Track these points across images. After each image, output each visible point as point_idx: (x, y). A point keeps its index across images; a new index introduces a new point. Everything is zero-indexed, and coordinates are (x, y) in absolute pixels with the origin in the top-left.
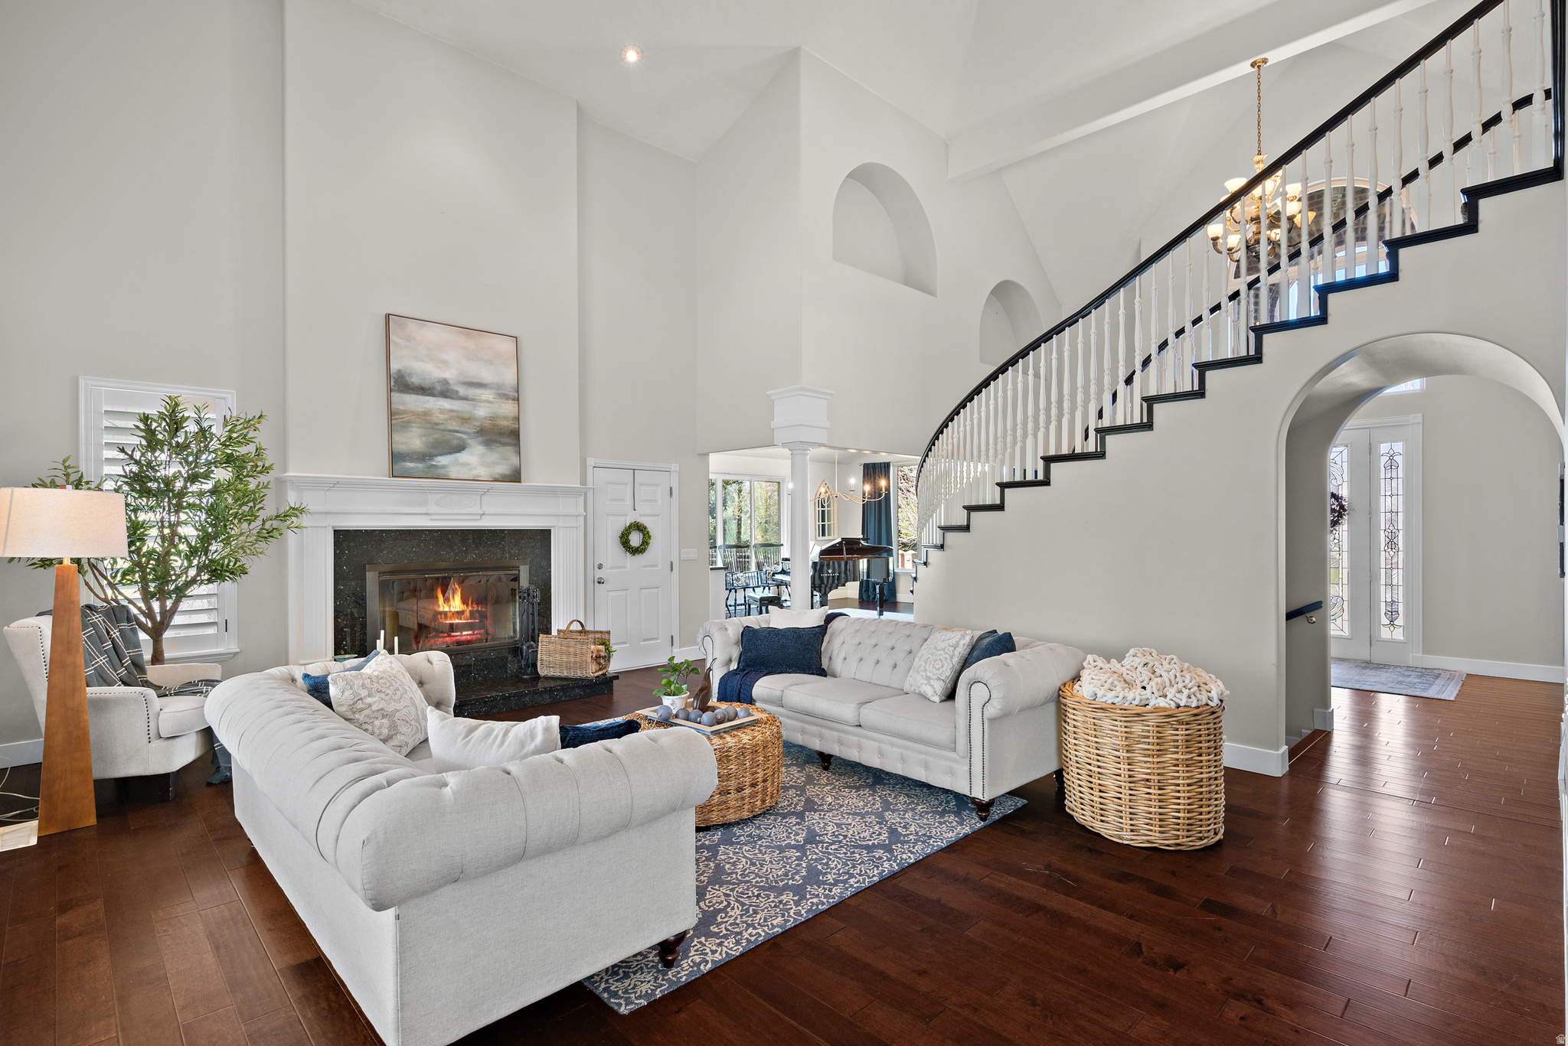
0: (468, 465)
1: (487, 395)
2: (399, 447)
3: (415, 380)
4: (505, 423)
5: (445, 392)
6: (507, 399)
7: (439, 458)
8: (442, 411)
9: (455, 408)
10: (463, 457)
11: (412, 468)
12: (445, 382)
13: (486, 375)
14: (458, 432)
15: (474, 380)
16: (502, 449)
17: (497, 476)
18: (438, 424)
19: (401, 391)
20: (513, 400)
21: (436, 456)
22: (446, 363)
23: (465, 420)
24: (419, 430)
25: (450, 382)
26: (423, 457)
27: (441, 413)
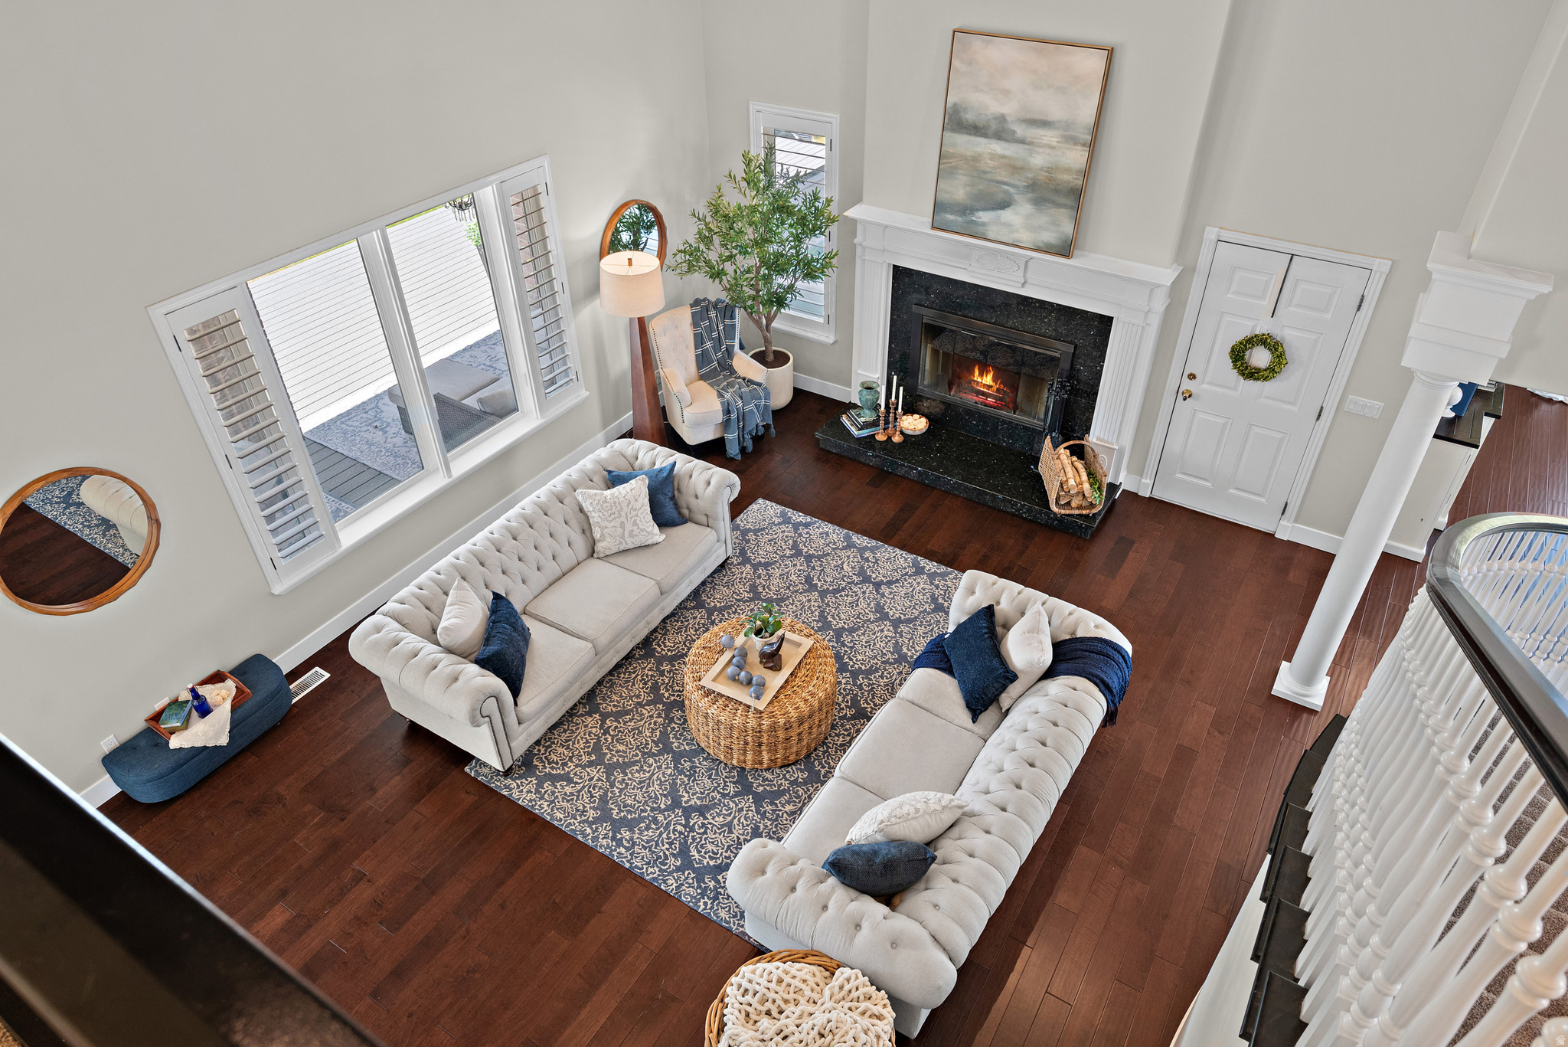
0: (1010, 225)
1: (1050, 137)
2: (943, 197)
3: (969, 117)
4: (1066, 177)
5: (999, 131)
6: (1075, 144)
7: (981, 214)
8: (993, 156)
9: (1008, 153)
10: (1006, 215)
11: (952, 221)
12: (1002, 119)
13: (1055, 110)
14: (1005, 184)
15: (1037, 117)
16: (1053, 211)
17: (1041, 245)
18: (985, 172)
19: (954, 130)
20: (1084, 145)
21: (978, 210)
22: (1006, 93)
23: (1016, 168)
24: (965, 178)
25: (1009, 119)
26: (965, 210)
27: (991, 159)
